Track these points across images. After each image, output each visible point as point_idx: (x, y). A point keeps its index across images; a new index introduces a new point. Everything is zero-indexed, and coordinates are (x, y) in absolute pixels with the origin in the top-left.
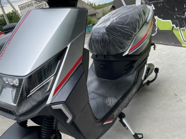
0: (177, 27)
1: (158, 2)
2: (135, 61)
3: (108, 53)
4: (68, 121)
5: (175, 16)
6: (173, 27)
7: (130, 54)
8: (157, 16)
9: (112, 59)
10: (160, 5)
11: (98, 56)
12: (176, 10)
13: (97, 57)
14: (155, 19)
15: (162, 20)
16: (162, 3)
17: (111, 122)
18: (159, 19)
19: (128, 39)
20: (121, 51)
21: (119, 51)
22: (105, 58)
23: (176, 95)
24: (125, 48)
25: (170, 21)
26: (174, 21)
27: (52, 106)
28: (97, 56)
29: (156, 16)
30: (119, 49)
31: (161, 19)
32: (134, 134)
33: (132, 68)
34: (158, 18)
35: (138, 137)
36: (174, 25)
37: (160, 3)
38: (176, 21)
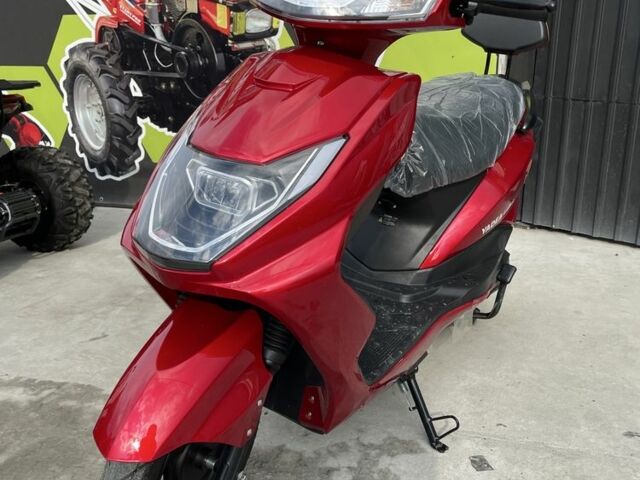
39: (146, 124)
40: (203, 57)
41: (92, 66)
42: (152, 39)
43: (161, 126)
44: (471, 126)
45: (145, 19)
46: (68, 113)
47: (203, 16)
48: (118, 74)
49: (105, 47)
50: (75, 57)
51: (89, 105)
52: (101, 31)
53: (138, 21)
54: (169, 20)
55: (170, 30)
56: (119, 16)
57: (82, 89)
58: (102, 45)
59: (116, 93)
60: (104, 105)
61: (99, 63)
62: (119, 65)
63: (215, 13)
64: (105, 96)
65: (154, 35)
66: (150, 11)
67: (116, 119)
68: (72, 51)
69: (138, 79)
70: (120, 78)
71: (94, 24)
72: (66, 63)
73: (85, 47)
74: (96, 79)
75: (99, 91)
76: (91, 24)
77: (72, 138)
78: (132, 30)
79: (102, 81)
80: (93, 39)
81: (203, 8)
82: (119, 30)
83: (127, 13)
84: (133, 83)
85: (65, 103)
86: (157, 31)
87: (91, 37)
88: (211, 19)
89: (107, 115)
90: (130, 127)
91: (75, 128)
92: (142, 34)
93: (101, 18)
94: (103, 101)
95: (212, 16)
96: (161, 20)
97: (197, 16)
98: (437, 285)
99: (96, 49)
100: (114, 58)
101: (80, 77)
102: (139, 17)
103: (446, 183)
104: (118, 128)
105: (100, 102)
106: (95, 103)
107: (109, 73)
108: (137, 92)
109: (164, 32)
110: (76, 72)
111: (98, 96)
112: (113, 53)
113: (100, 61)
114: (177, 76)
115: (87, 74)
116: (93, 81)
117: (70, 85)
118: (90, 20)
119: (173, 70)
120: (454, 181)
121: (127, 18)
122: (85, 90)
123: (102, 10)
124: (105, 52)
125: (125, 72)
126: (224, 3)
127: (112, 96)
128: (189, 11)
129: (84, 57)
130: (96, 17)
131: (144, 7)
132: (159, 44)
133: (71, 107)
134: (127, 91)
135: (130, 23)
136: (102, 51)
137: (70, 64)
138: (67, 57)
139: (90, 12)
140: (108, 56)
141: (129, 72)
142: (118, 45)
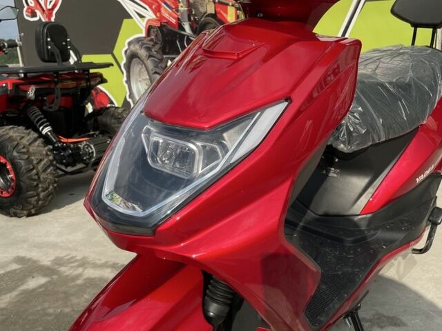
41: (143, 53)
42: (183, 33)
44: (404, 88)
45: (179, 19)
46: (126, 85)
47: (218, 15)
48: (160, 58)
49: (152, 40)
50: (132, 48)
51: (141, 79)
52: (149, 29)
53: (174, 21)
54: (195, 19)
55: (195, 26)
56: (161, 18)
57: (136, 68)
58: (149, 38)
59: (158, 70)
60: (150, 79)
61: (147, 51)
62: (160, 51)
63: (226, 12)
64: (151, 72)
65: (184, 30)
66: (182, 14)
68: (130, 44)
70: (161, 60)
71: (144, 24)
72: (126, 51)
73: (138, 40)
74: (145, 61)
75: (147, 70)
76: (142, 25)
77: (129, 103)
78: (170, 27)
79: (149, 63)
80: (143, 35)
81: (218, 10)
82: (161, 28)
83: (166, 15)
84: (170, 63)
85: (125, 79)
86: (187, 27)
87: (142, 33)
88: (224, 17)
91: (131, 95)
92: (176, 30)
93: (149, 20)
94: (150, 76)
95: (224, 15)
96: (189, 20)
97: (214, 16)
98: (376, 229)
99: (145, 41)
100: (157, 47)
101: (135, 60)
102: (174, 18)
103: (383, 139)
105: (148, 77)
106: (144, 78)
107: (154, 57)
109: (191, 27)
110: (132, 57)
111: (146, 73)
112: (156, 43)
113: (148, 49)
115: (139, 58)
116: (144, 63)
117: (128, 67)
118: (141, 22)
120: (390, 137)
121: (167, 19)
122: (138, 69)
123: (150, 15)
124: (152, 43)
125: (165, 56)
126: (233, 5)
127: (156, 73)
128: (209, 12)
129: (137, 47)
130: (146, 20)
131: (177, 11)
132: (188, 36)
133: (128, 82)
135: (169, 22)
136: (149, 42)
137: (128, 51)
138: (126, 47)
139: (141, 16)
140: (153, 46)
141: (167, 56)
142: (160, 38)
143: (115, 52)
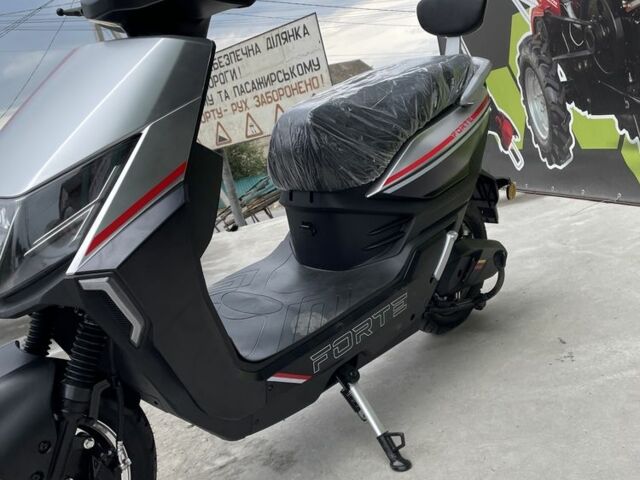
0: (632, 137)
1: (576, 58)
2: (408, 218)
3: (319, 184)
4: (135, 336)
5: (627, 102)
6: (623, 137)
7: (389, 191)
8: (573, 104)
9: (334, 204)
10: (583, 65)
11: (294, 194)
12: (631, 81)
13: (291, 199)
14: (569, 114)
15: (590, 116)
16: (589, 58)
17: (301, 381)
18: (580, 111)
19: (384, 148)
20: (357, 181)
21: (351, 179)
22: (312, 200)
23: (564, 343)
24: (368, 172)
25: (613, 117)
26: (624, 116)
27: (80, 281)
28: (291, 193)
29: (570, 103)
30: (350, 173)
31: (586, 112)
32: (379, 434)
33: (399, 239)
34: (576, 109)
35: (391, 444)
36: (624, 131)
37: (581, 59)
38: (630, 117)
39: (572, 109)
40: (605, 26)
41: (533, 58)
42: (567, 19)
43: (583, 110)
46: (524, 107)
48: (549, 62)
49: (539, 38)
50: (523, 53)
51: (536, 97)
52: (535, 21)
53: (556, 5)
55: (577, 5)
56: (543, 4)
57: (531, 81)
58: (536, 36)
59: (550, 81)
60: (544, 94)
61: (537, 55)
62: (549, 52)
64: (544, 85)
65: (566, 15)
67: (553, 108)
68: (520, 48)
69: (561, 62)
70: (551, 65)
71: (530, 16)
72: (519, 60)
73: (527, 41)
74: (537, 70)
75: (540, 82)
76: (528, 18)
77: (529, 131)
78: (553, 15)
79: (540, 71)
80: (531, 32)
82: (545, 17)
84: (560, 69)
85: (522, 99)
86: (569, 10)
87: (529, 30)
89: (547, 104)
90: (562, 114)
91: (530, 121)
92: (559, 17)
93: (533, 10)
94: (543, 91)
99: (533, 42)
100: (545, 46)
101: (527, 71)
104: (555, 115)
105: (541, 92)
106: (538, 94)
107: (544, 62)
108: (563, 79)
109: (574, 9)
110: (525, 65)
111: (539, 87)
112: (543, 42)
113: (537, 52)
114: (588, 53)
115: (531, 67)
116: (535, 72)
117: (523, 79)
118: (527, 14)
119: (584, 47)
121: (549, 4)
123: (533, 2)
124: (539, 42)
125: (553, 59)
127: (548, 85)
129: (527, 51)
130: (530, 9)
132: (572, 23)
133: (526, 102)
134: (556, 77)
135: (551, 8)
136: (537, 42)
137: (521, 60)
138: (518, 54)
139: (526, 7)
140: (541, 46)
141: (556, 58)
142: (546, 34)
143: (510, 63)
